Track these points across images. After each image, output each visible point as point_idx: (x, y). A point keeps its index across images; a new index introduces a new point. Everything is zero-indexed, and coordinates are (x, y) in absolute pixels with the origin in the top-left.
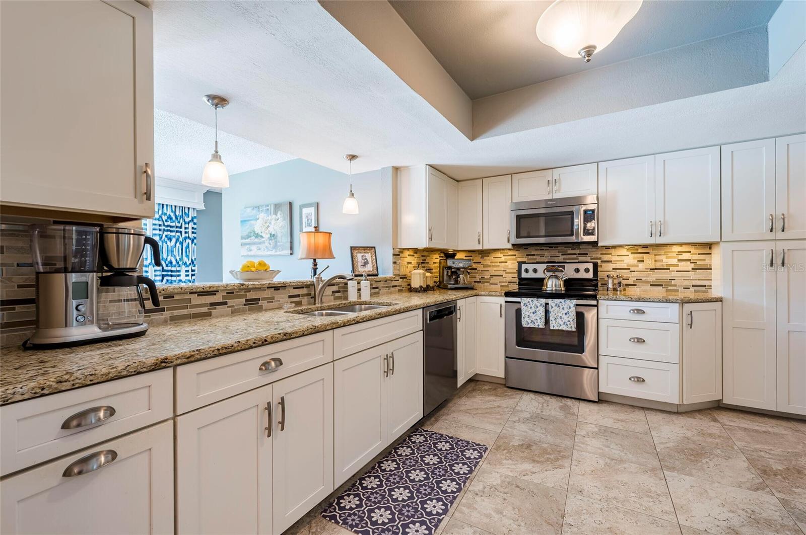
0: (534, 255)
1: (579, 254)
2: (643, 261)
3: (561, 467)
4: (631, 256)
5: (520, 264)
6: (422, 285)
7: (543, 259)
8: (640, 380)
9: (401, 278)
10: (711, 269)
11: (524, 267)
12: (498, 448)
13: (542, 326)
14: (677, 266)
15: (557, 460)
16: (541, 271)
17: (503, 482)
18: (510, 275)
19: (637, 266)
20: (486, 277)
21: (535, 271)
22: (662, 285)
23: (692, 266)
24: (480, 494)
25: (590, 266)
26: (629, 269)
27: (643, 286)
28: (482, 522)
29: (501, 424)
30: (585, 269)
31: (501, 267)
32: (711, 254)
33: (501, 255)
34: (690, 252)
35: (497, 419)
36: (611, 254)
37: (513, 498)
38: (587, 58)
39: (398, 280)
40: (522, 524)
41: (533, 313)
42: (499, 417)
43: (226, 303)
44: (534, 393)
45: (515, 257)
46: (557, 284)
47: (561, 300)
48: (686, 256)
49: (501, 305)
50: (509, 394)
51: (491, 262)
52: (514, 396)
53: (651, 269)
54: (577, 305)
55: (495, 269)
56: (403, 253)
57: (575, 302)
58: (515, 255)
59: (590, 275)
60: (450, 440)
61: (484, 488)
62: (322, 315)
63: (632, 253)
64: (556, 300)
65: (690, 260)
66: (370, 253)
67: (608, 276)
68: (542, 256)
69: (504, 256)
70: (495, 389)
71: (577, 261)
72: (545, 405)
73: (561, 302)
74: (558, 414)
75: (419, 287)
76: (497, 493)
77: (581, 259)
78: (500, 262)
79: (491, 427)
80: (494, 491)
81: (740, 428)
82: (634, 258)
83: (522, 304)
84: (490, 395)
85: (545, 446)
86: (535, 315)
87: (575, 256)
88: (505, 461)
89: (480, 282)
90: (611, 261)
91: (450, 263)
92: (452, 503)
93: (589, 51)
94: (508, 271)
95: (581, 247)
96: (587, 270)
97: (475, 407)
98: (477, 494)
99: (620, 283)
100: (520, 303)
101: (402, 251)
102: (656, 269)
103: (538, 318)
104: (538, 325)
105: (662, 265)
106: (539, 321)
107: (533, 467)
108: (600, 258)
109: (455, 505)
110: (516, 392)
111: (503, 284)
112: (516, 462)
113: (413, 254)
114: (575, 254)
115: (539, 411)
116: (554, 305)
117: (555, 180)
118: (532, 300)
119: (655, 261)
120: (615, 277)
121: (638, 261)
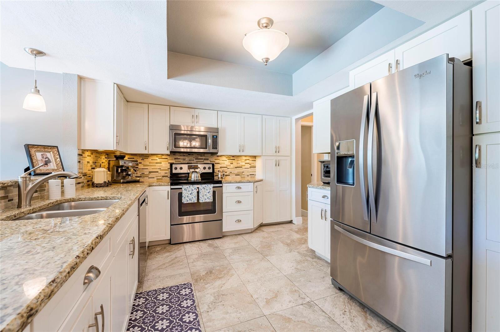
0: (179, 159)
1: (204, 159)
2: (232, 163)
3: (233, 275)
4: (228, 161)
5: (171, 165)
6: (106, 180)
7: (185, 162)
8: (239, 221)
9: (83, 176)
10: (255, 167)
11: (174, 166)
12: (196, 281)
13: (196, 201)
14: (245, 166)
15: (228, 272)
16: (185, 169)
17: (215, 297)
18: (163, 171)
19: (230, 166)
20: (145, 173)
21: (181, 168)
22: (239, 175)
23: (250, 166)
24: (209, 310)
25: (211, 166)
26: (227, 167)
27: (232, 175)
28: (223, 324)
29: (186, 266)
30: (208, 168)
31: (157, 166)
32: (255, 161)
33: (157, 158)
34: (249, 160)
35: (182, 265)
36: (219, 159)
37: (226, 302)
38: (265, 63)
39: (81, 178)
40: (241, 311)
41: (191, 194)
42: (181, 263)
44: (189, 243)
45: (166, 160)
46: (197, 176)
47: (206, 185)
48: (248, 161)
49: (168, 191)
50: (176, 248)
51: (149, 163)
52: (180, 248)
53: (236, 167)
54: (214, 187)
55: (153, 167)
56: (84, 153)
57: (212, 185)
58: (167, 159)
59: (211, 171)
60: (164, 291)
61: (209, 306)
62: (42, 217)
63: (228, 159)
64: (203, 185)
65: (249, 163)
66: (51, 152)
67: (218, 171)
68: (184, 160)
69: (159, 159)
70: (165, 248)
71: (203, 163)
72: (200, 247)
73: (206, 186)
74: (210, 250)
75: (103, 182)
76: (218, 304)
77: (206, 162)
78: (156, 163)
79: (182, 271)
80: (215, 304)
81: (273, 232)
82: (229, 162)
83: (183, 189)
84: (165, 253)
85: (218, 268)
86: (191, 195)
87: (202, 160)
88: (206, 286)
89: (141, 177)
90: (219, 163)
91: (121, 163)
92: (199, 325)
93: (267, 60)
94: (162, 168)
95: (205, 155)
96: (209, 168)
97: (161, 264)
98: (208, 312)
99: (224, 175)
100: (181, 188)
101: (84, 151)
102: (237, 167)
103: (194, 197)
104: (194, 201)
105: (240, 165)
106: (194, 198)
107: (221, 281)
108: (215, 162)
109: (202, 325)
110: (179, 246)
111: (158, 178)
112: (212, 283)
113: (90, 155)
114: (202, 159)
115: (200, 252)
116: (202, 188)
117: (197, 116)
118: (189, 187)
119: (237, 163)
120: (222, 171)
121: (231, 163)
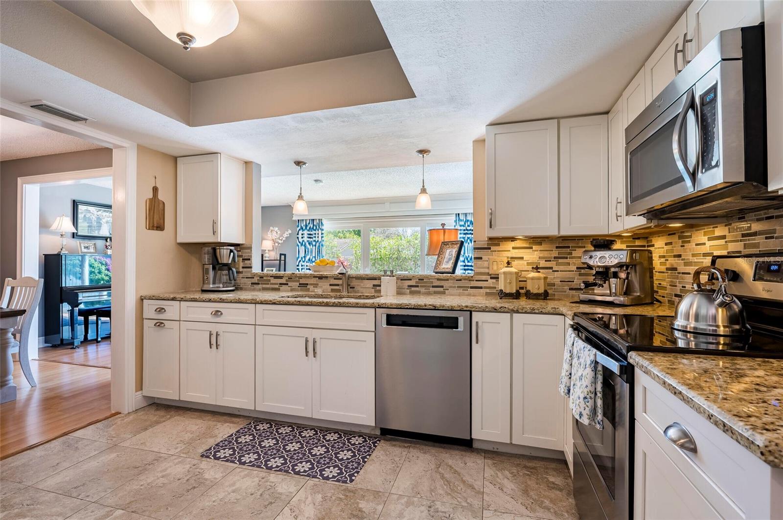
6: (503, 289)
9: (491, 278)
43: (287, 284)
117: (685, 37)
